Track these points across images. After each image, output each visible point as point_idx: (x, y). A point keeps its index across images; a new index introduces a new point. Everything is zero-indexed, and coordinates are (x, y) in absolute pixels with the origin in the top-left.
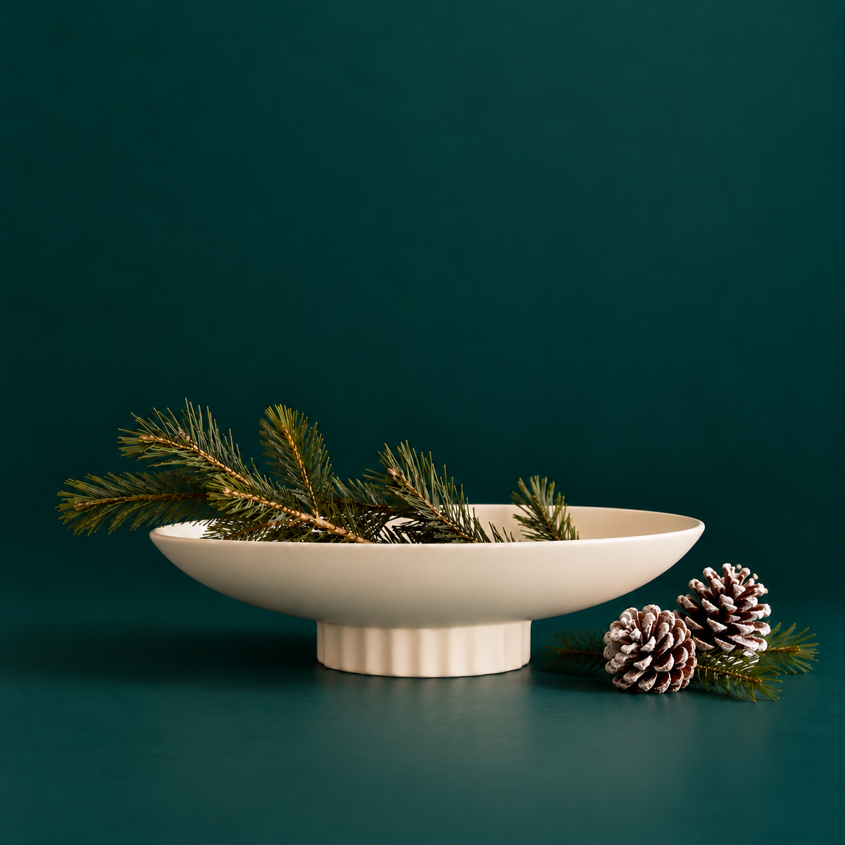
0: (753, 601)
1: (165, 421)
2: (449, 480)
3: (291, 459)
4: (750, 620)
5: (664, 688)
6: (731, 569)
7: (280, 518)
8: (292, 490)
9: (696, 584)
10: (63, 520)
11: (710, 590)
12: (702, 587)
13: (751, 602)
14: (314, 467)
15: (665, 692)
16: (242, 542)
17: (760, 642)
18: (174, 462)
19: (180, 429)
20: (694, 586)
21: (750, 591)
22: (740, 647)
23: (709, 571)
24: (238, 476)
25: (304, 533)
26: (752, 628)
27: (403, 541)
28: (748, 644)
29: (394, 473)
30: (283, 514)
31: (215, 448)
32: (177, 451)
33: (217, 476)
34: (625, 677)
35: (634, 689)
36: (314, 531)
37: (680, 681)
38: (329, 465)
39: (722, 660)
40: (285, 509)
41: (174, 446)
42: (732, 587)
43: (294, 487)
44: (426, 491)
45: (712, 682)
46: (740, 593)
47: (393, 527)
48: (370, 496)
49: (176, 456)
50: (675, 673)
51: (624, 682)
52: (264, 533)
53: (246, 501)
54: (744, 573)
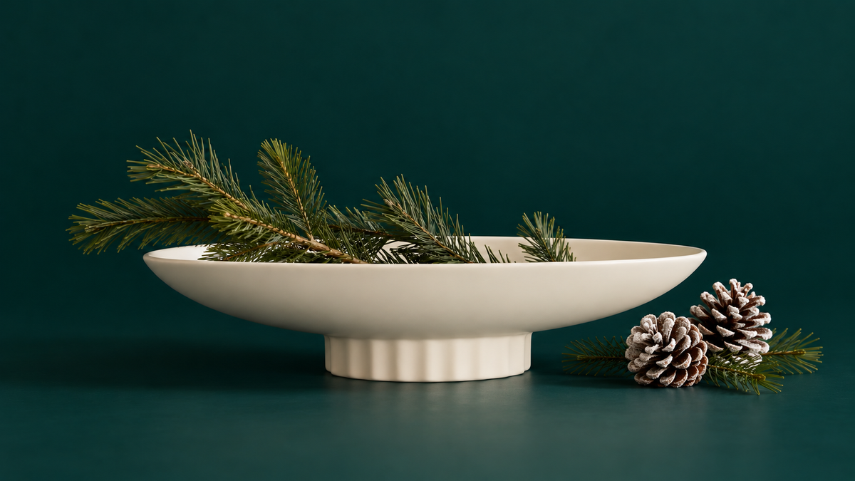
0: (755, 311)
1: (170, 151)
2: (445, 211)
3: (287, 188)
4: (754, 327)
5: (682, 382)
6: (737, 284)
7: (276, 239)
8: (287, 215)
9: (707, 296)
10: (72, 242)
11: (719, 301)
12: (712, 299)
13: (754, 312)
14: (308, 196)
15: (682, 387)
16: (240, 263)
17: (763, 345)
18: (179, 188)
19: (185, 158)
20: (705, 298)
21: (752, 303)
22: (746, 349)
23: (718, 285)
24: (237, 201)
25: (299, 254)
26: (755, 334)
27: (401, 262)
28: (752, 346)
29: (391, 203)
30: (280, 237)
31: (217, 177)
32: (181, 178)
33: (218, 201)
34: (648, 374)
35: (656, 384)
36: (308, 251)
37: (694, 378)
38: (322, 194)
39: (730, 360)
40: (282, 231)
41: (178, 173)
42: (738, 299)
43: (290, 213)
44: (422, 219)
45: (722, 379)
46: (745, 304)
47: (391, 249)
48: (367, 223)
49: (180, 183)
50: (691, 370)
51: (646, 378)
52: (261, 254)
53: (245, 223)
54: (748, 287)
